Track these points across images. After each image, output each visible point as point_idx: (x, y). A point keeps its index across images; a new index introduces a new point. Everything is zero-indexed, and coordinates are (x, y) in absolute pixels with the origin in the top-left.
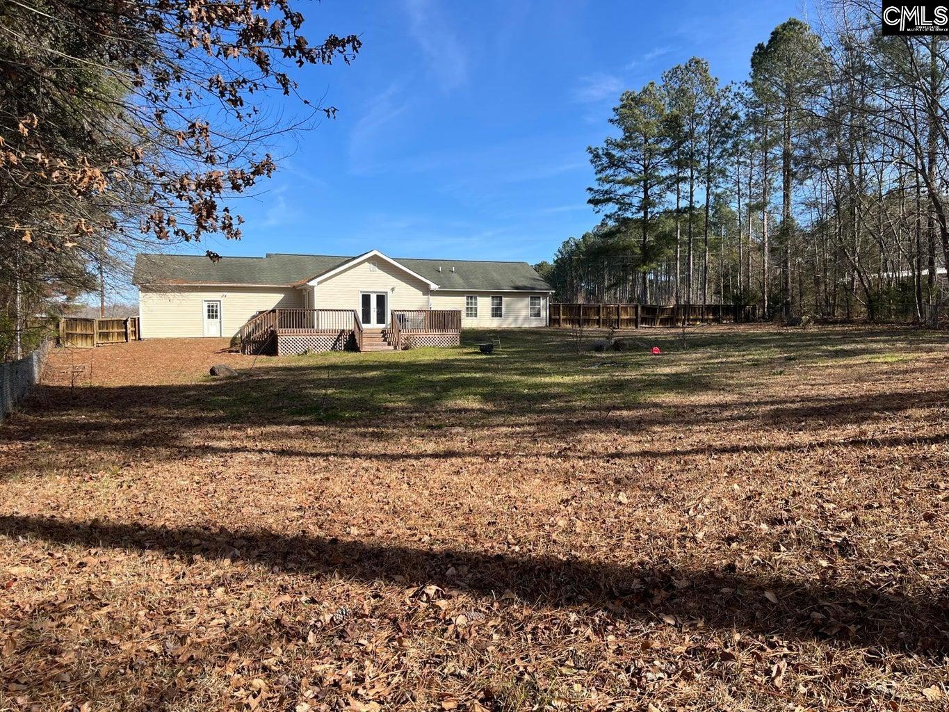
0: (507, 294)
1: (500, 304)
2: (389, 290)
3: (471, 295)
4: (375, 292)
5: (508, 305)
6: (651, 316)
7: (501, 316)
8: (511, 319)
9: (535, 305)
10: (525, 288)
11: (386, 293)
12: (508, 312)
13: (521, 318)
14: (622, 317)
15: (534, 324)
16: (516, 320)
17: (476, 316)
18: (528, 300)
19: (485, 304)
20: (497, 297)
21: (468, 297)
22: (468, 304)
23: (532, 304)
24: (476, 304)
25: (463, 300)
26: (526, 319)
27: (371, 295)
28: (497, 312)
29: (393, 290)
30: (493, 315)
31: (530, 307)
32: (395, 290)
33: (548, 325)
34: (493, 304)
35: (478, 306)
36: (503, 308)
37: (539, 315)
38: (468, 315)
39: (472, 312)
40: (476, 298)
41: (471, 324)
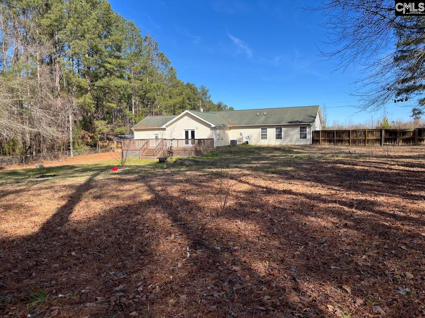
0: (285, 126)
1: (281, 132)
2: (195, 128)
3: (264, 128)
5: (286, 132)
6: (393, 137)
7: (281, 138)
8: (288, 140)
9: (303, 131)
10: (297, 122)
11: (194, 130)
12: (286, 136)
13: (294, 139)
14: (367, 138)
15: (303, 142)
16: (291, 141)
17: (266, 139)
18: (298, 129)
19: (271, 132)
20: (279, 128)
21: (262, 129)
22: (262, 132)
23: (301, 131)
24: (266, 132)
25: (260, 130)
26: (297, 140)
27: (189, 131)
28: (279, 136)
29: (197, 128)
30: (277, 138)
31: (299, 133)
32: (198, 128)
33: (311, 143)
34: (276, 132)
35: (268, 133)
36: (283, 133)
37: (305, 137)
38: (262, 138)
39: (264, 136)
40: (266, 129)
41: (264, 143)
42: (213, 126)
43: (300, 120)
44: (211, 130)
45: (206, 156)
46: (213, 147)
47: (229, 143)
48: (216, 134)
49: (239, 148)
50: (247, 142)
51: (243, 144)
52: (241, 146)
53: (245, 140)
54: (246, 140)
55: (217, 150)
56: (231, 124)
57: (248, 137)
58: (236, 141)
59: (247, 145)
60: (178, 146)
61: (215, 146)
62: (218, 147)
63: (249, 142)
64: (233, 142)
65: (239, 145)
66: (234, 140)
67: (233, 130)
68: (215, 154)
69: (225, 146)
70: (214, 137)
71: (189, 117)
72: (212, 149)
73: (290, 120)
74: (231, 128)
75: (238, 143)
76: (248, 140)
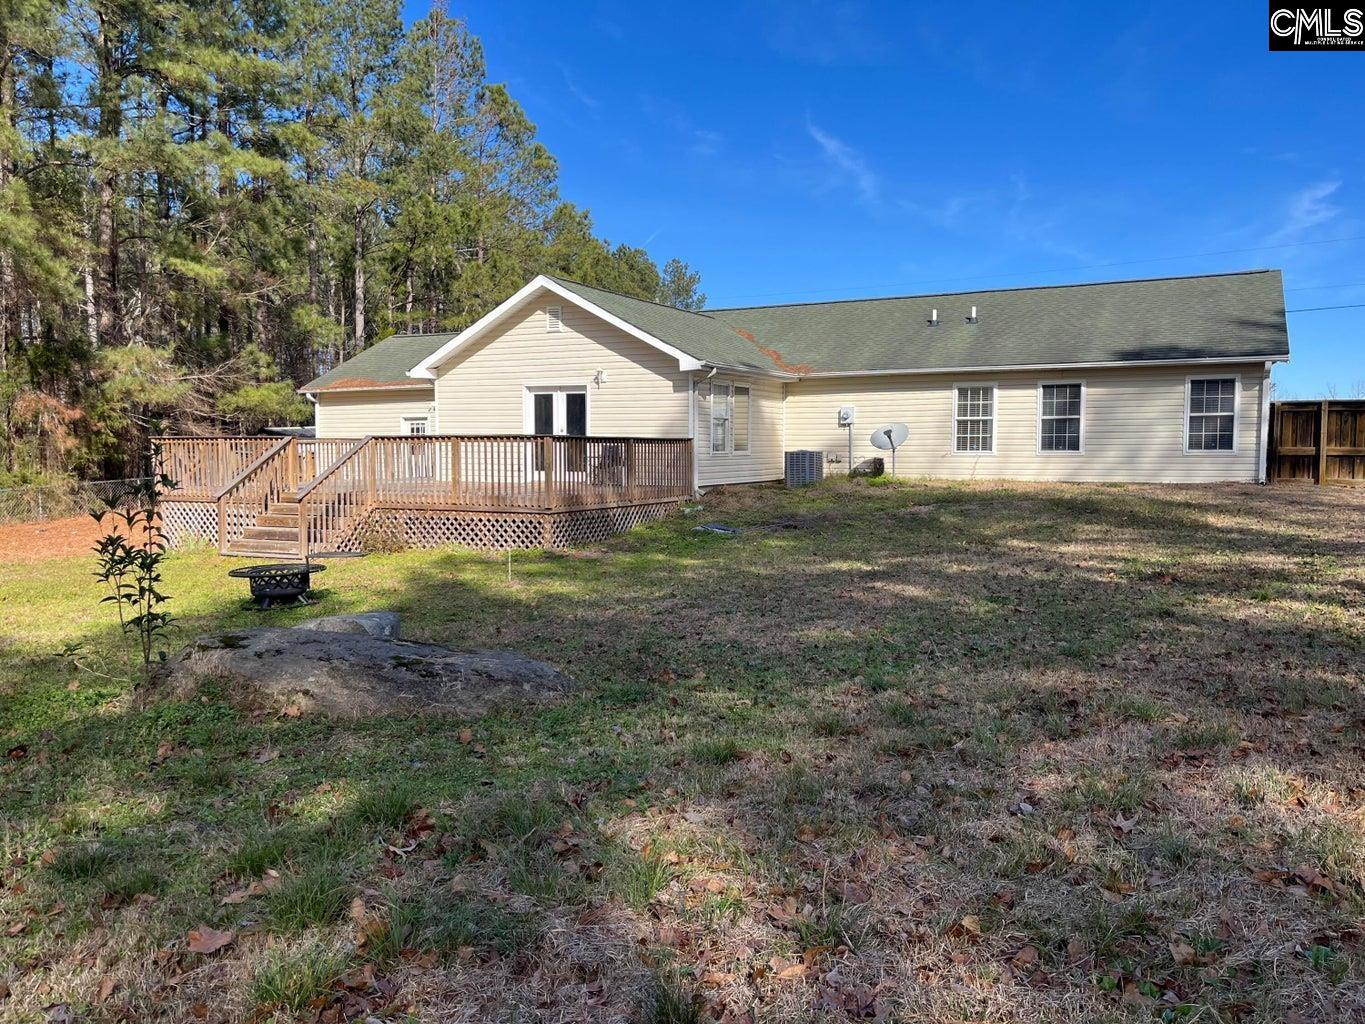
0: (1098, 376)
1: (1075, 407)
2: (588, 381)
3: (975, 385)
4: (561, 388)
5: (1099, 409)
7: (1074, 445)
8: (1112, 454)
9: (1212, 406)
10: (1170, 351)
11: (584, 387)
12: (1102, 434)
15: (1208, 469)
16: (1131, 458)
17: (988, 446)
18: (1181, 394)
19: (1018, 411)
20: (1064, 385)
21: (963, 393)
22: (963, 410)
23: (1196, 405)
24: (987, 410)
25: (947, 400)
26: (1170, 456)
27: (554, 394)
28: (1060, 435)
29: (597, 380)
30: (1047, 444)
31: (1188, 414)
32: (604, 377)
33: (1263, 476)
34: (1047, 408)
35: (996, 417)
36: (1084, 419)
37: (1226, 442)
38: (962, 444)
39: (973, 434)
40: (988, 392)
41: (974, 470)
42: (687, 363)
43: (1189, 341)
44: (677, 389)
45: (640, 545)
46: (688, 487)
47: (778, 470)
48: (703, 413)
49: (839, 497)
50: (878, 466)
51: (854, 474)
52: (847, 487)
53: (865, 453)
54: (872, 453)
55: (709, 507)
56: (786, 367)
57: (888, 433)
58: (819, 454)
59: (879, 480)
60: (456, 481)
61: (697, 483)
62: (716, 490)
63: (888, 467)
64: (802, 464)
65: (831, 477)
66: (804, 453)
67: (797, 398)
68: (695, 534)
69: (758, 486)
70: (695, 432)
71: (554, 314)
72: (681, 499)
73: (1130, 345)
74: (788, 389)
75: (827, 469)
76: (885, 455)
